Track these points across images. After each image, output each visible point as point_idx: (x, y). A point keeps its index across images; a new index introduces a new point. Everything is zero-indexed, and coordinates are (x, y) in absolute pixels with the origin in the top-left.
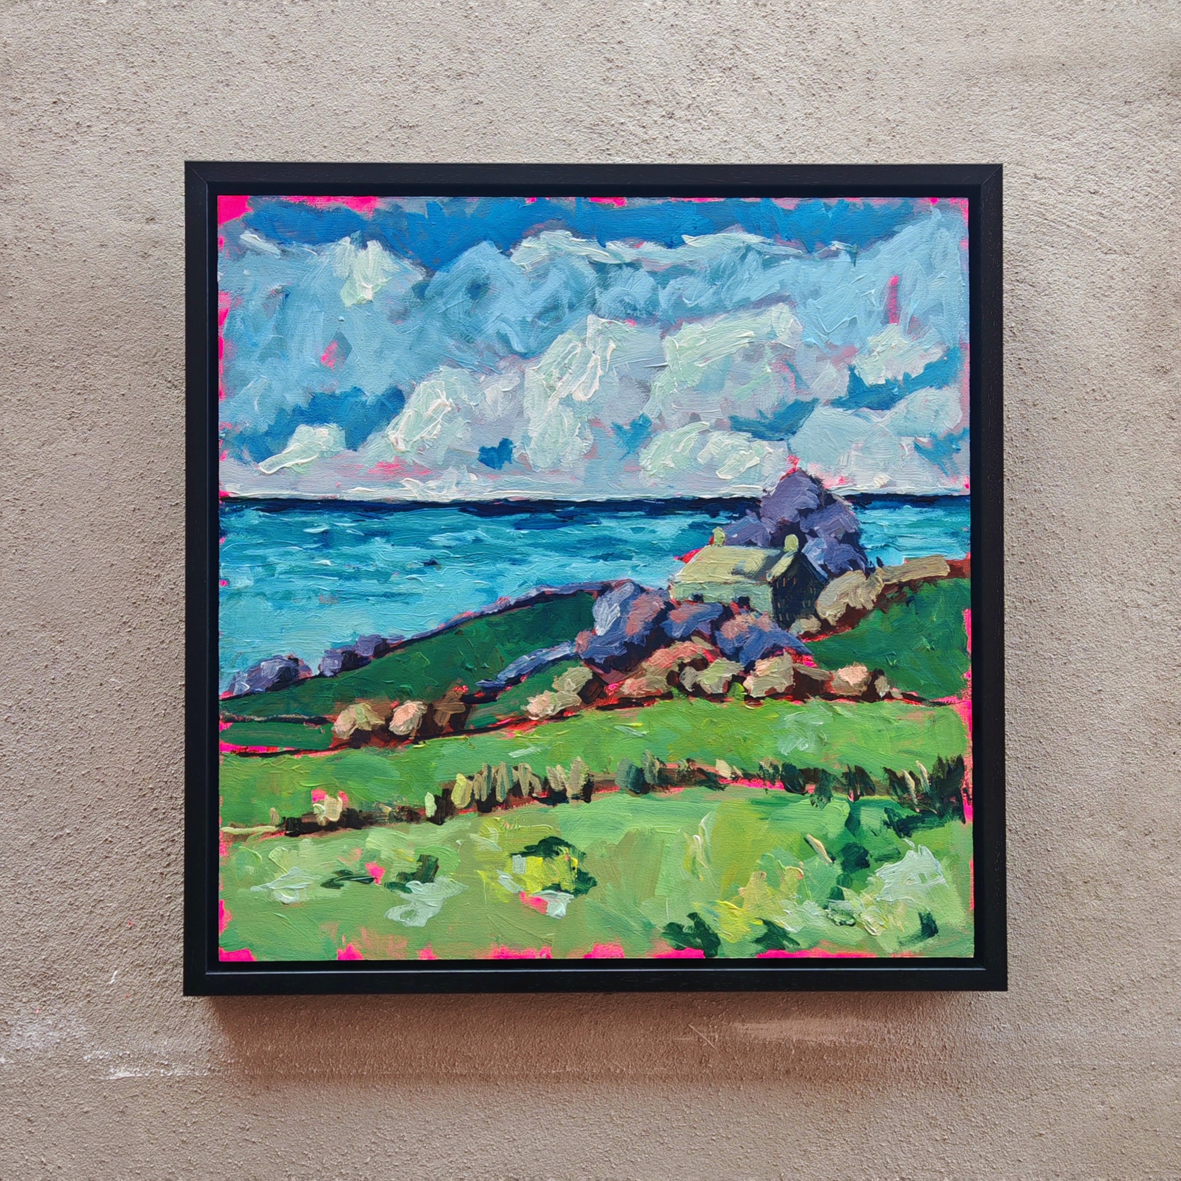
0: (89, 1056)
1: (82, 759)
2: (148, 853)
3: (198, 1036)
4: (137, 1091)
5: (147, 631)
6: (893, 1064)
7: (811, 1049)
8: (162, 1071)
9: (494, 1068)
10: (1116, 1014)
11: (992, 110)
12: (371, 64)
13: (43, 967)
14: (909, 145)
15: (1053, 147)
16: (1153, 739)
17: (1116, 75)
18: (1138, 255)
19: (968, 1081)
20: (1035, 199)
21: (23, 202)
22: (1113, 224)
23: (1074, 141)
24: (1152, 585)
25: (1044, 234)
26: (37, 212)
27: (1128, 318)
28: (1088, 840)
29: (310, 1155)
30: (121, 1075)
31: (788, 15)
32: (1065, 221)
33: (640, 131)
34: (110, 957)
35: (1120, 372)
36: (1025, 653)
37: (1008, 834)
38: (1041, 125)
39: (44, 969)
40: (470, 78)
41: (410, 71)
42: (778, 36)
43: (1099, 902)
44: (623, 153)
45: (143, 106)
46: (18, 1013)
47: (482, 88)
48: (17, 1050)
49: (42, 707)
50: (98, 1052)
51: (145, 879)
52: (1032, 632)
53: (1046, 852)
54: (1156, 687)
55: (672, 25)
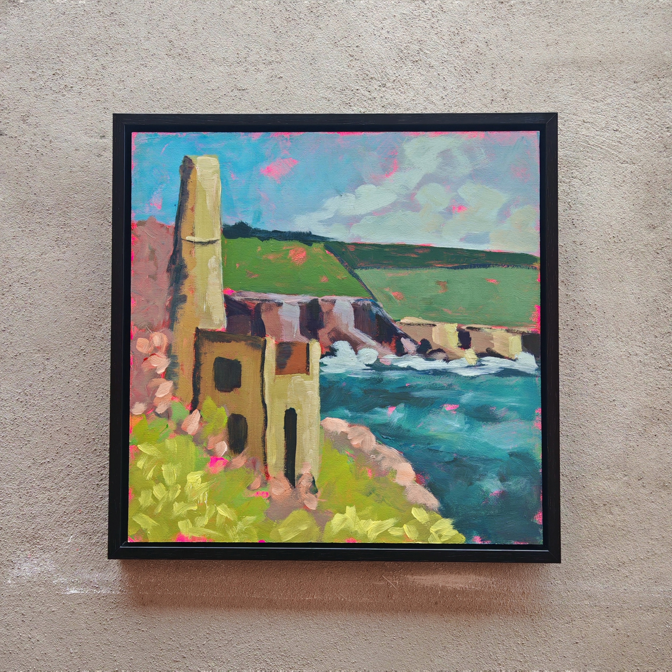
0: (56, 581)
1: (57, 422)
2: (91, 473)
3: (115, 573)
4: (81, 601)
5: (94, 354)
6: (495, 601)
7: (449, 591)
8: (95, 590)
9: (275, 596)
10: (620, 578)
11: (560, 85)
12: (223, 56)
13: (33, 533)
14: (514, 104)
15: (594, 105)
16: (644, 428)
17: (629, 68)
18: (640, 164)
19: (537, 612)
20: (583, 133)
21: (36, 126)
22: (626, 147)
23: (606, 102)
24: (644, 343)
25: (588, 152)
26: (43, 132)
27: (634, 198)
28: (607, 482)
29: (173, 639)
30: (72, 592)
31: (449, 33)
32: (599, 145)
33: (367, 93)
34: (69, 528)
35: (628, 228)
37: (561, 477)
38: (587, 94)
40: (276, 64)
41: (244, 60)
42: (443, 44)
43: (612, 516)
44: (358, 105)
45: (100, 77)
46: (19, 556)
47: (283, 69)
48: (18, 577)
49: (37, 393)
50: (61, 579)
51: (89, 487)
52: (577, 367)
53: (583, 488)
54: (646, 399)
55: (386, 38)
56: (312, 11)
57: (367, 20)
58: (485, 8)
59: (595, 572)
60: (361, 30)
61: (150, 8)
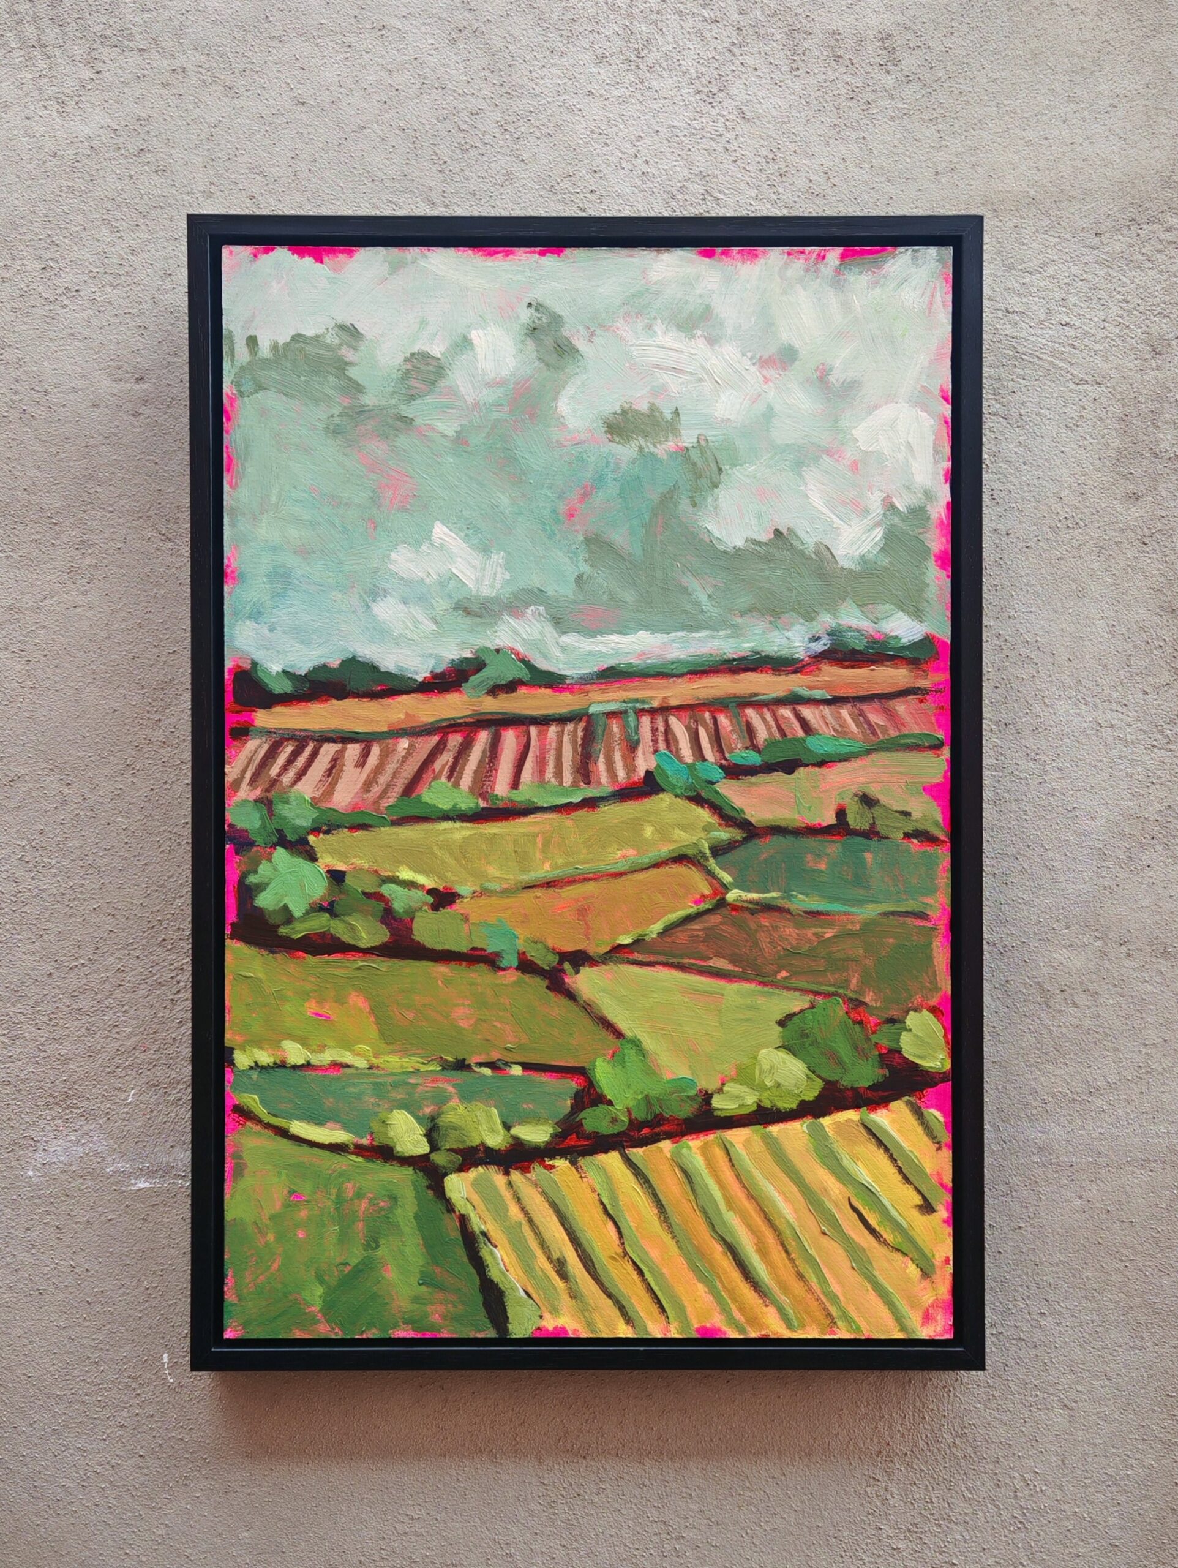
0: (111, 1169)
1: (93, 894)
2: (159, 981)
4: (157, 1200)
5: (151, 772)
8: (180, 1182)
10: (1094, 1114)
13: (64, 1088)
15: (1024, 281)
16: (1128, 853)
17: (1087, 208)
18: (1109, 385)
20: (1007, 332)
21: (17, 366)
23: (1045, 274)
24: (1125, 705)
26: (31, 375)
27: (1100, 447)
28: (1065, 950)
30: (141, 1185)
31: (759, 159)
34: (127, 1078)
35: (1092, 500)
36: (1001, 774)
37: (985, 947)
39: (65, 1090)
42: (749, 180)
43: (1076, 1010)
45: (128, 269)
46: (43, 1130)
48: (44, 1164)
50: (120, 1165)
51: (157, 1005)
52: (1008, 753)
53: (1024, 963)
54: (1131, 804)
55: (643, 173)
56: (505, 130)
57: (608, 141)
58: (822, 108)
59: (1049, 1107)
60: (599, 161)
61: (210, 138)
